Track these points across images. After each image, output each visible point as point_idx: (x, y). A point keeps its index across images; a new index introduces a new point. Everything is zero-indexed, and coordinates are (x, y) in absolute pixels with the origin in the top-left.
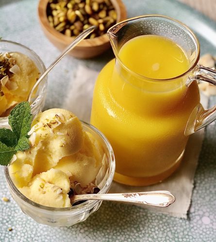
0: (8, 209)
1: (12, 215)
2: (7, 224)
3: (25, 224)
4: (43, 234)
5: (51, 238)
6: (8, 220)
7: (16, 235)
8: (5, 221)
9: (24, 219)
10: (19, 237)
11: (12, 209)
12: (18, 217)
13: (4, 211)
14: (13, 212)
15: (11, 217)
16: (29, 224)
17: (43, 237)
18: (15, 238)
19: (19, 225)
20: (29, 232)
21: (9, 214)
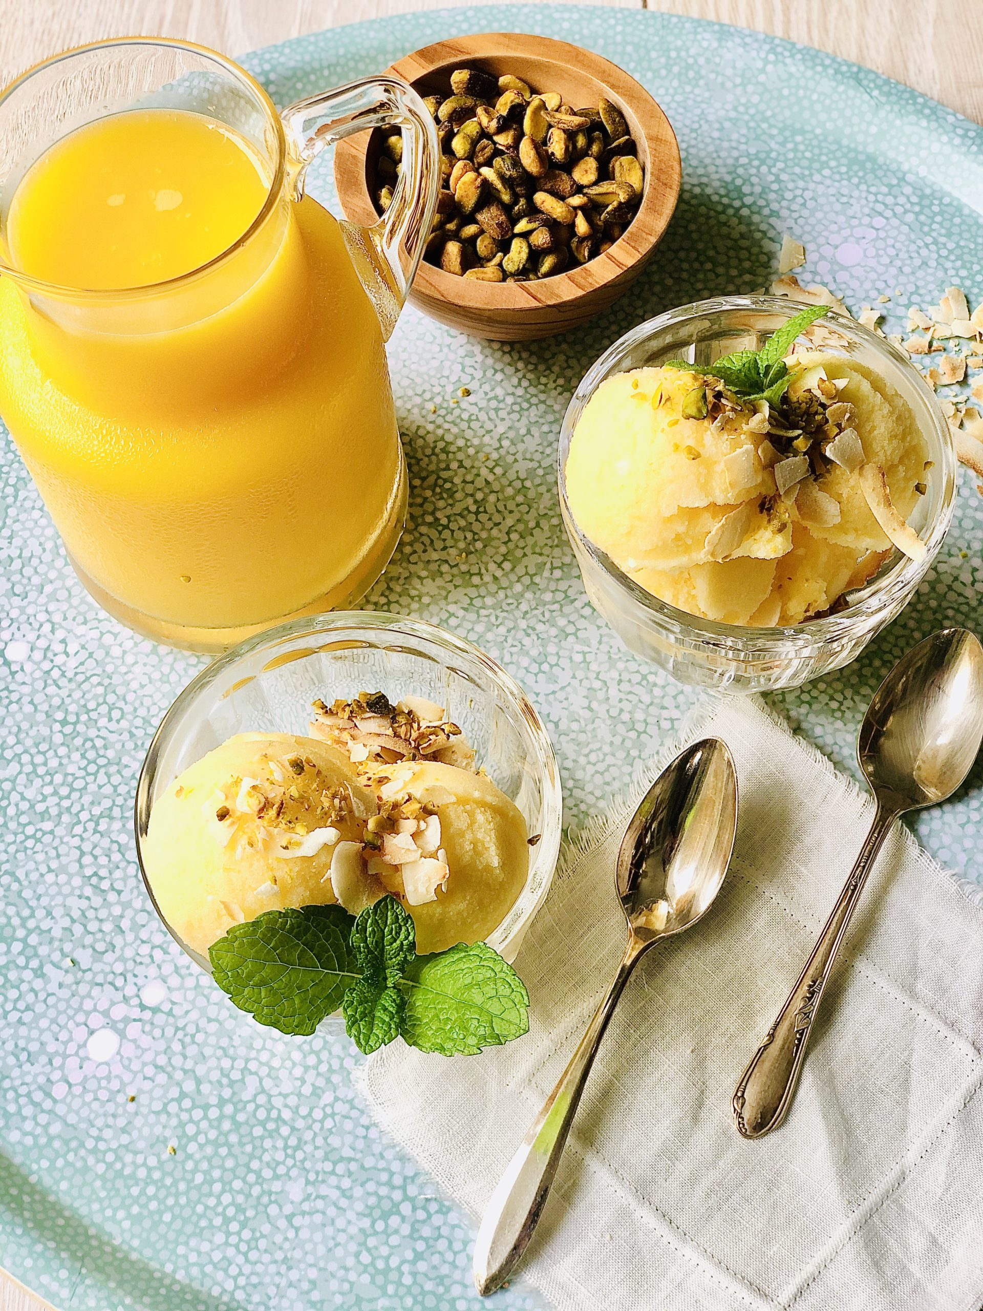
0: (100, 690)
1: (94, 715)
2: (57, 727)
3: (99, 767)
4: (114, 837)
5: (123, 865)
6: (72, 718)
7: (48, 779)
8: (59, 716)
9: (110, 754)
10: (48, 790)
11: (111, 698)
12: (104, 733)
13: (86, 686)
14: (104, 709)
15: (84, 718)
16: (108, 776)
17: (105, 843)
18: (38, 782)
19: (83, 756)
20: (87, 799)
21: (91, 705)
